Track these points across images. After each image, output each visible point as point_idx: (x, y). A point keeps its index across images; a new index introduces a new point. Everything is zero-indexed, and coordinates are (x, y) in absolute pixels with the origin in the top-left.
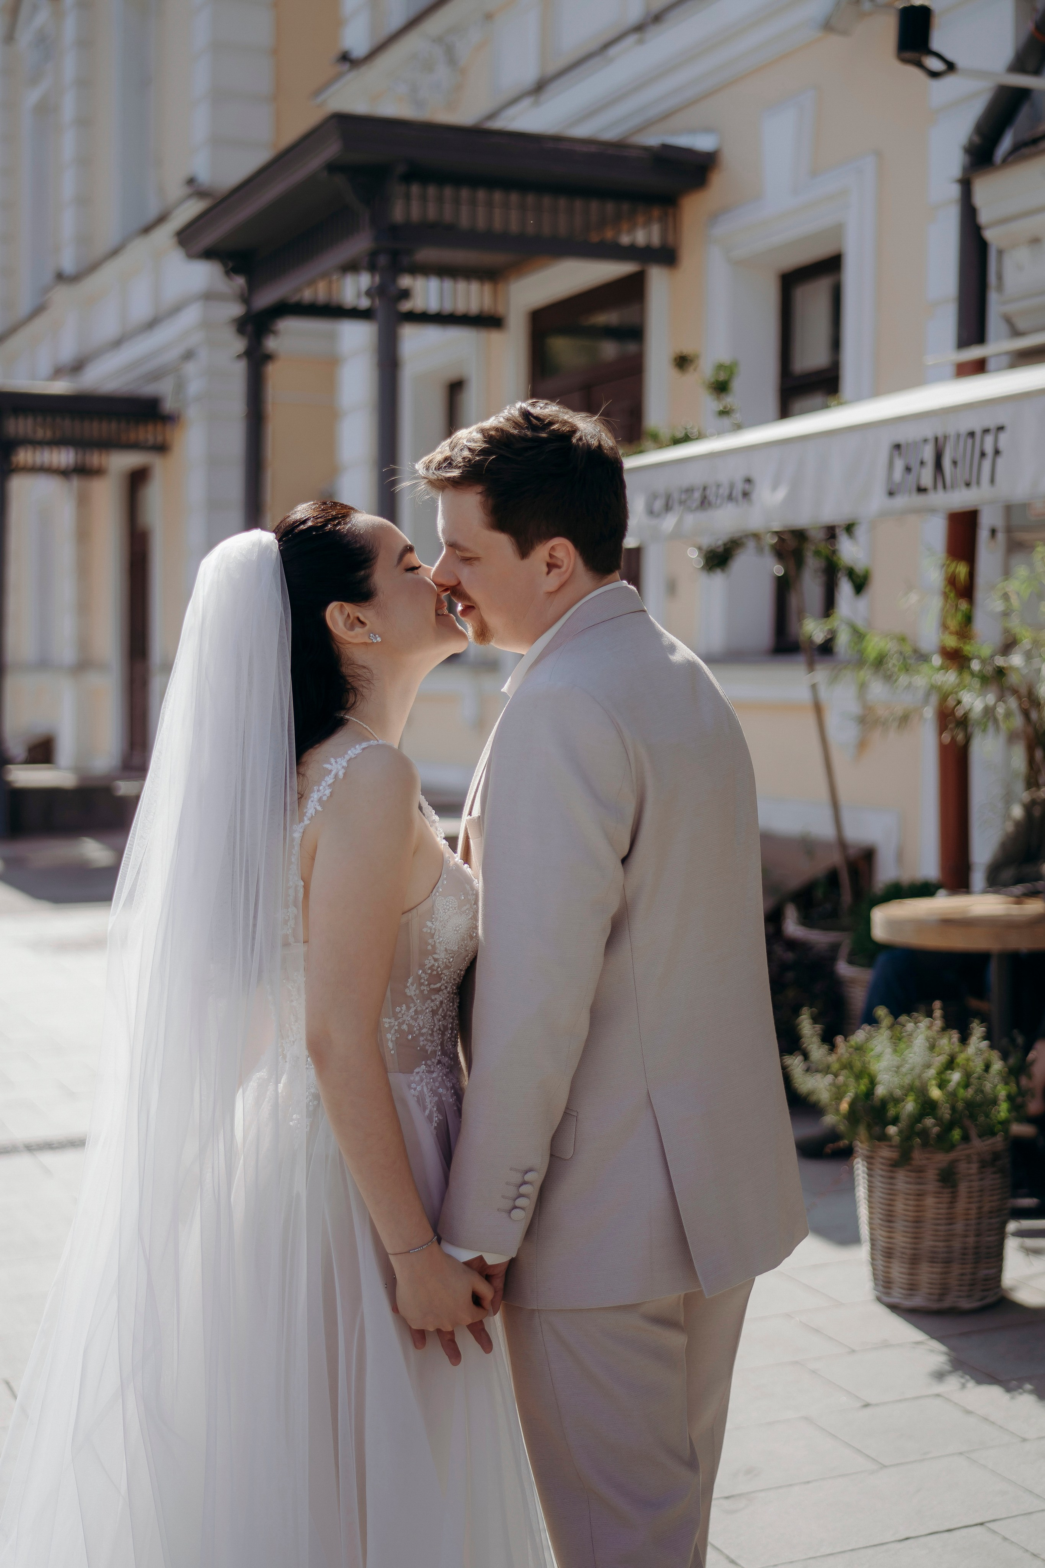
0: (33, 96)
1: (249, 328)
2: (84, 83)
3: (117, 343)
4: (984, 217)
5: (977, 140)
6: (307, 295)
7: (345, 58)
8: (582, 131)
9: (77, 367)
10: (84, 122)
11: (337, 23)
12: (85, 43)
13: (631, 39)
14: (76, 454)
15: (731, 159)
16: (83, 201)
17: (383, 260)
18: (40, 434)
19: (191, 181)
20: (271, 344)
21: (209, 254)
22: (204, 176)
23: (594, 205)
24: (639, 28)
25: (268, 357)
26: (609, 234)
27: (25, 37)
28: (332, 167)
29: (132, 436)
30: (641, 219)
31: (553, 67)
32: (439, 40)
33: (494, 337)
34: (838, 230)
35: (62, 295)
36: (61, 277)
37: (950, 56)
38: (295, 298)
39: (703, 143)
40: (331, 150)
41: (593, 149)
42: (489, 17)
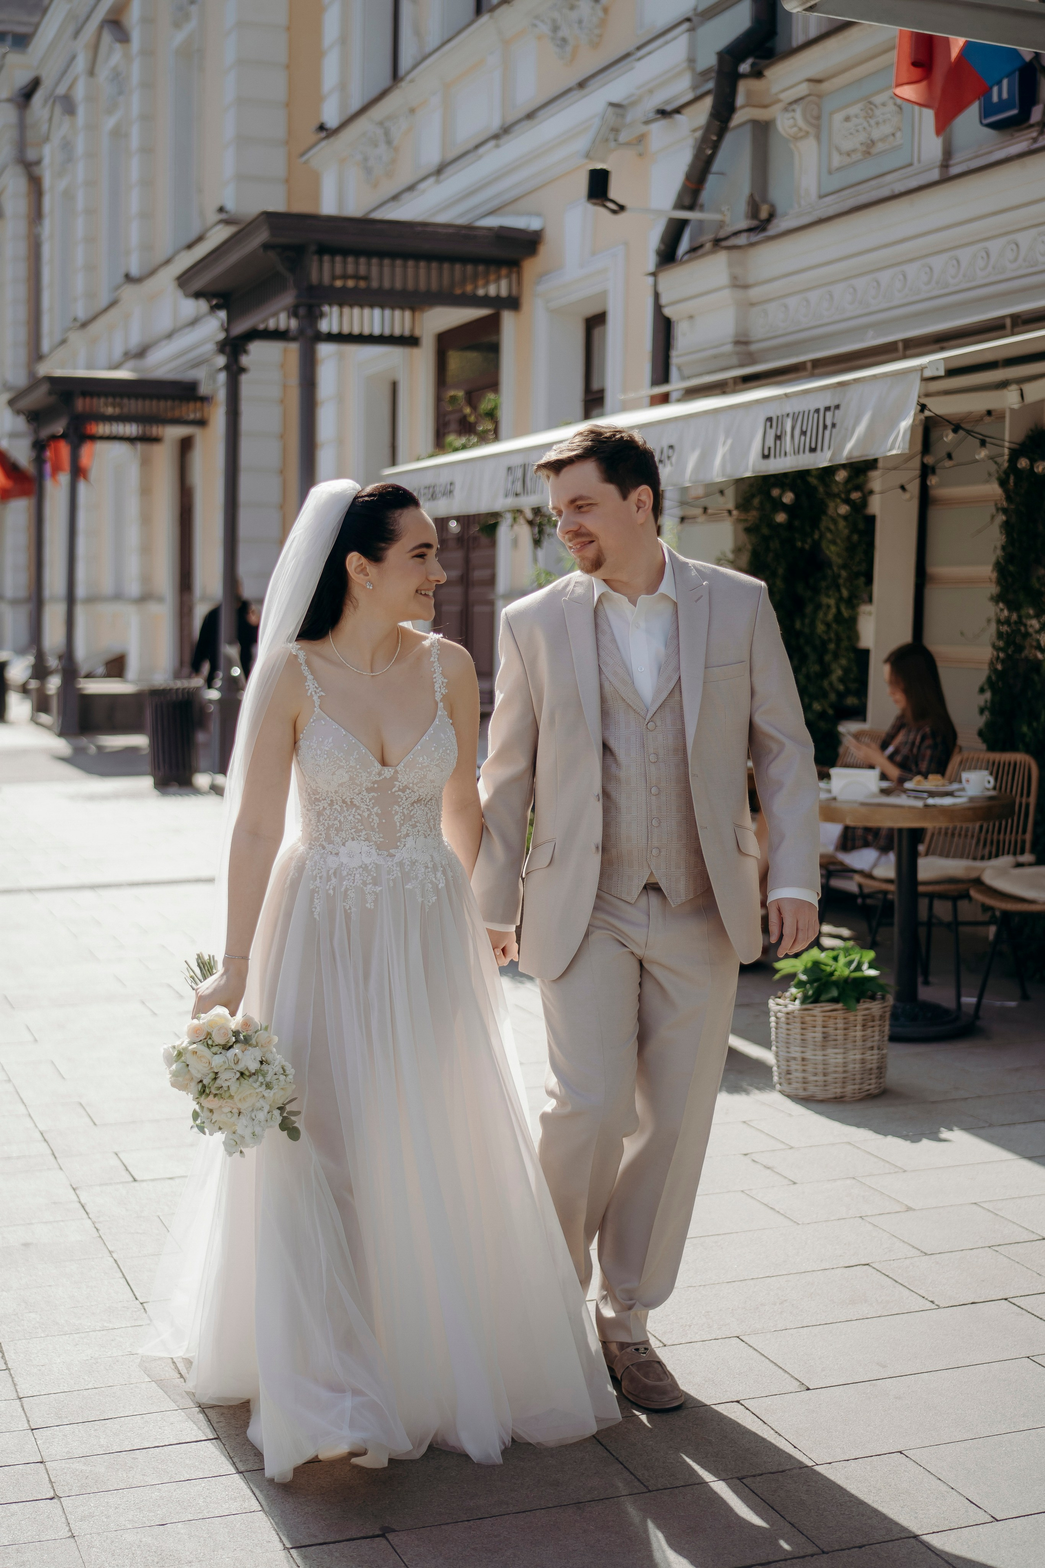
0: (110, 123)
1: (228, 349)
2: (147, 118)
3: (170, 336)
4: (664, 301)
5: (663, 247)
6: (272, 324)
7: (322, 128)
8: (442, 218)
9: (141, 353)
10: (147, 150)
11: (318, 99)
12: (148, 85)
13: (492, 143)
14: (138, 427)
15: (550, 236)
16: (146, 215)
17: (302, 311)
18: (110, 411)
19: (221, 210)
20: (245, 360)
21: (198, 295)
22: (230, 205)
23: (458, 267)
24: (496, 137)
25: (243, 370)
26: (469, 288)
27: (103, 73)
28: (266, 246)
29: (177, 413)
30: (492, 277)
31: (450, 156)
32: (381, 124)
33: (415, 351)
34: (603, 295)
35: (129, 292)
36: (129, 278)
37: (621, 201)
38: (262, 327)
39: (534, 224)
40: (263, 236)
41: (451, 231)
42: (412, 111)
